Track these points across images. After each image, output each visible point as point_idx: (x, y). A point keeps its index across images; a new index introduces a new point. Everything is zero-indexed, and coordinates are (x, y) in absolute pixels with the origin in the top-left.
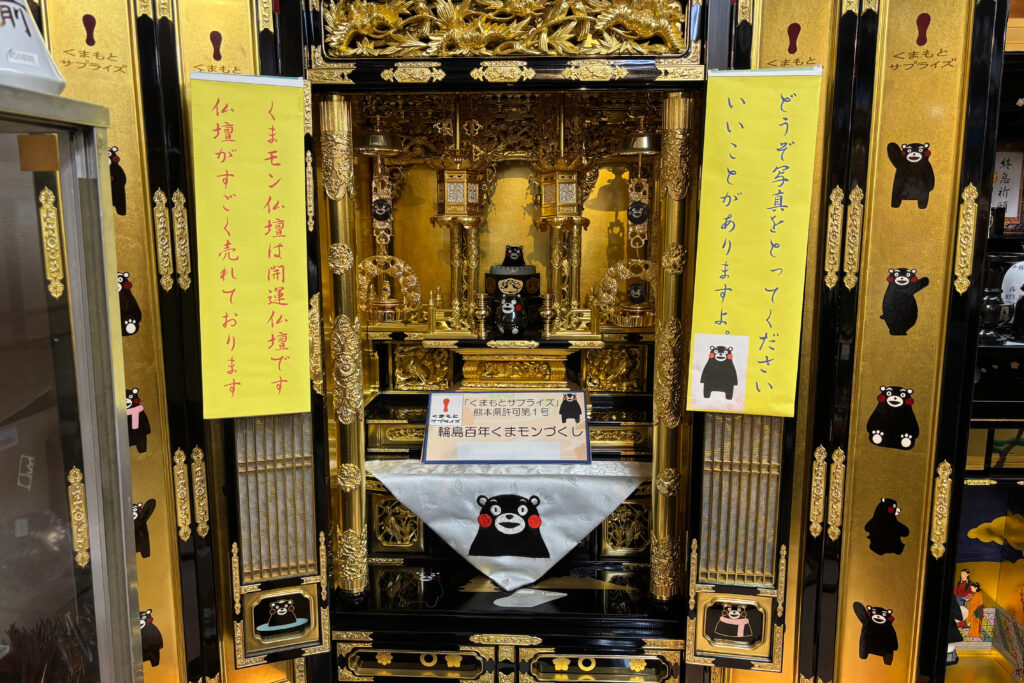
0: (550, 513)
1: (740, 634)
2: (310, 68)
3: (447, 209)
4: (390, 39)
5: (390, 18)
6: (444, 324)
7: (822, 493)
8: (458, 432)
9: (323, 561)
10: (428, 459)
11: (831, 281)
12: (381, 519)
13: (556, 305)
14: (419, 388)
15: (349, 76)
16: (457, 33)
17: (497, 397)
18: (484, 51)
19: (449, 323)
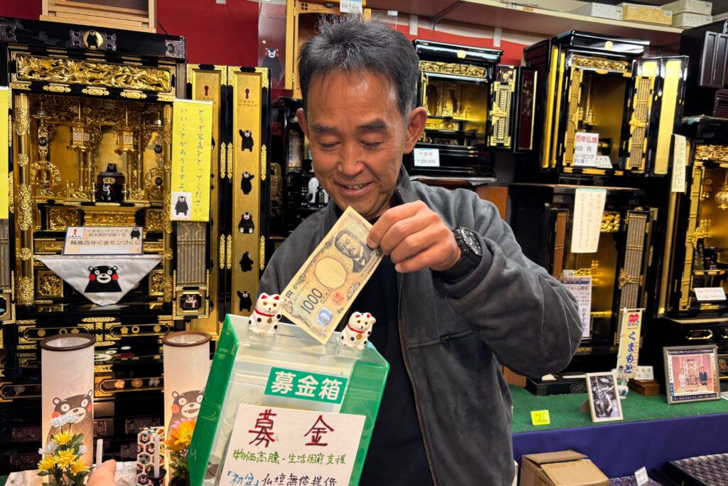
0: (122, 274)
1: (194, 306)
2: (11, 82)
3: (74, 143)
4: (47, 74)
5: (47, 66)
6: (74, 195)
7: (224, 253)
8: (81, 243)
9: (13, 283)
10: (65, 253)
11: (223, 175)
12: (41, 283)
13: (130, 189)
14: (63, 229)
15: (29, 87)
16: (76, 74)
17: (101, 229)
18: (88, 82)
19: (77, 195)
